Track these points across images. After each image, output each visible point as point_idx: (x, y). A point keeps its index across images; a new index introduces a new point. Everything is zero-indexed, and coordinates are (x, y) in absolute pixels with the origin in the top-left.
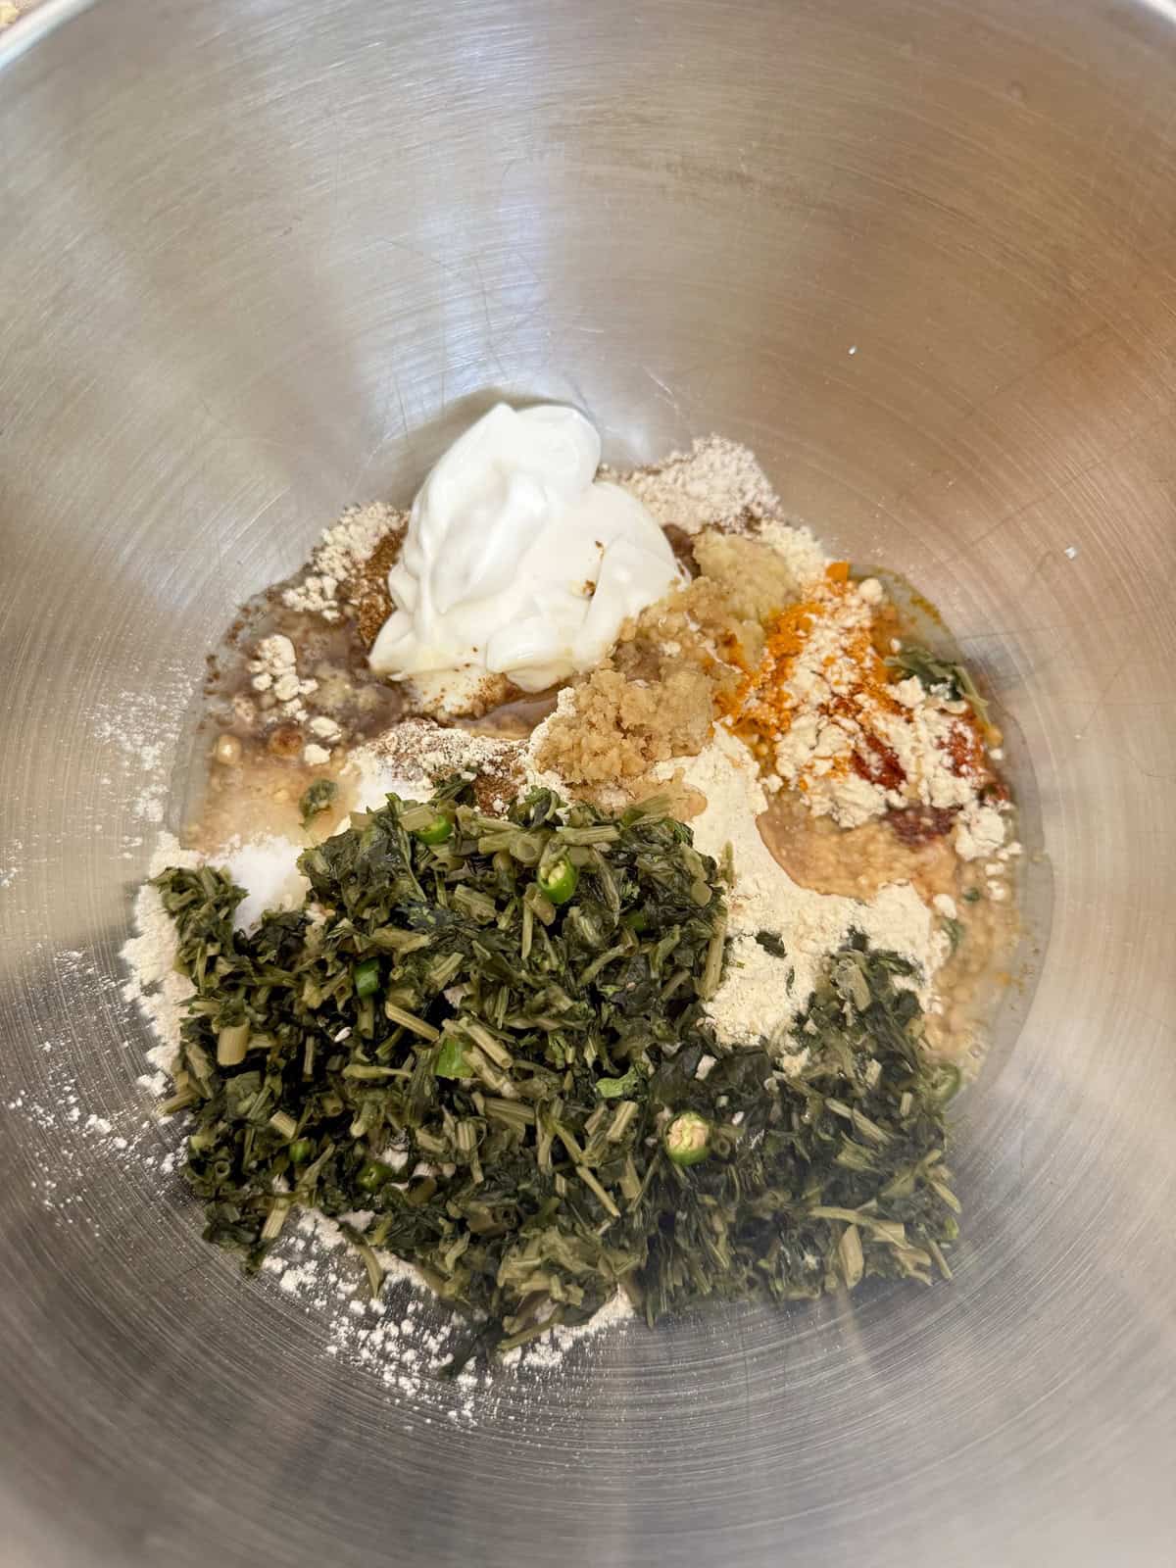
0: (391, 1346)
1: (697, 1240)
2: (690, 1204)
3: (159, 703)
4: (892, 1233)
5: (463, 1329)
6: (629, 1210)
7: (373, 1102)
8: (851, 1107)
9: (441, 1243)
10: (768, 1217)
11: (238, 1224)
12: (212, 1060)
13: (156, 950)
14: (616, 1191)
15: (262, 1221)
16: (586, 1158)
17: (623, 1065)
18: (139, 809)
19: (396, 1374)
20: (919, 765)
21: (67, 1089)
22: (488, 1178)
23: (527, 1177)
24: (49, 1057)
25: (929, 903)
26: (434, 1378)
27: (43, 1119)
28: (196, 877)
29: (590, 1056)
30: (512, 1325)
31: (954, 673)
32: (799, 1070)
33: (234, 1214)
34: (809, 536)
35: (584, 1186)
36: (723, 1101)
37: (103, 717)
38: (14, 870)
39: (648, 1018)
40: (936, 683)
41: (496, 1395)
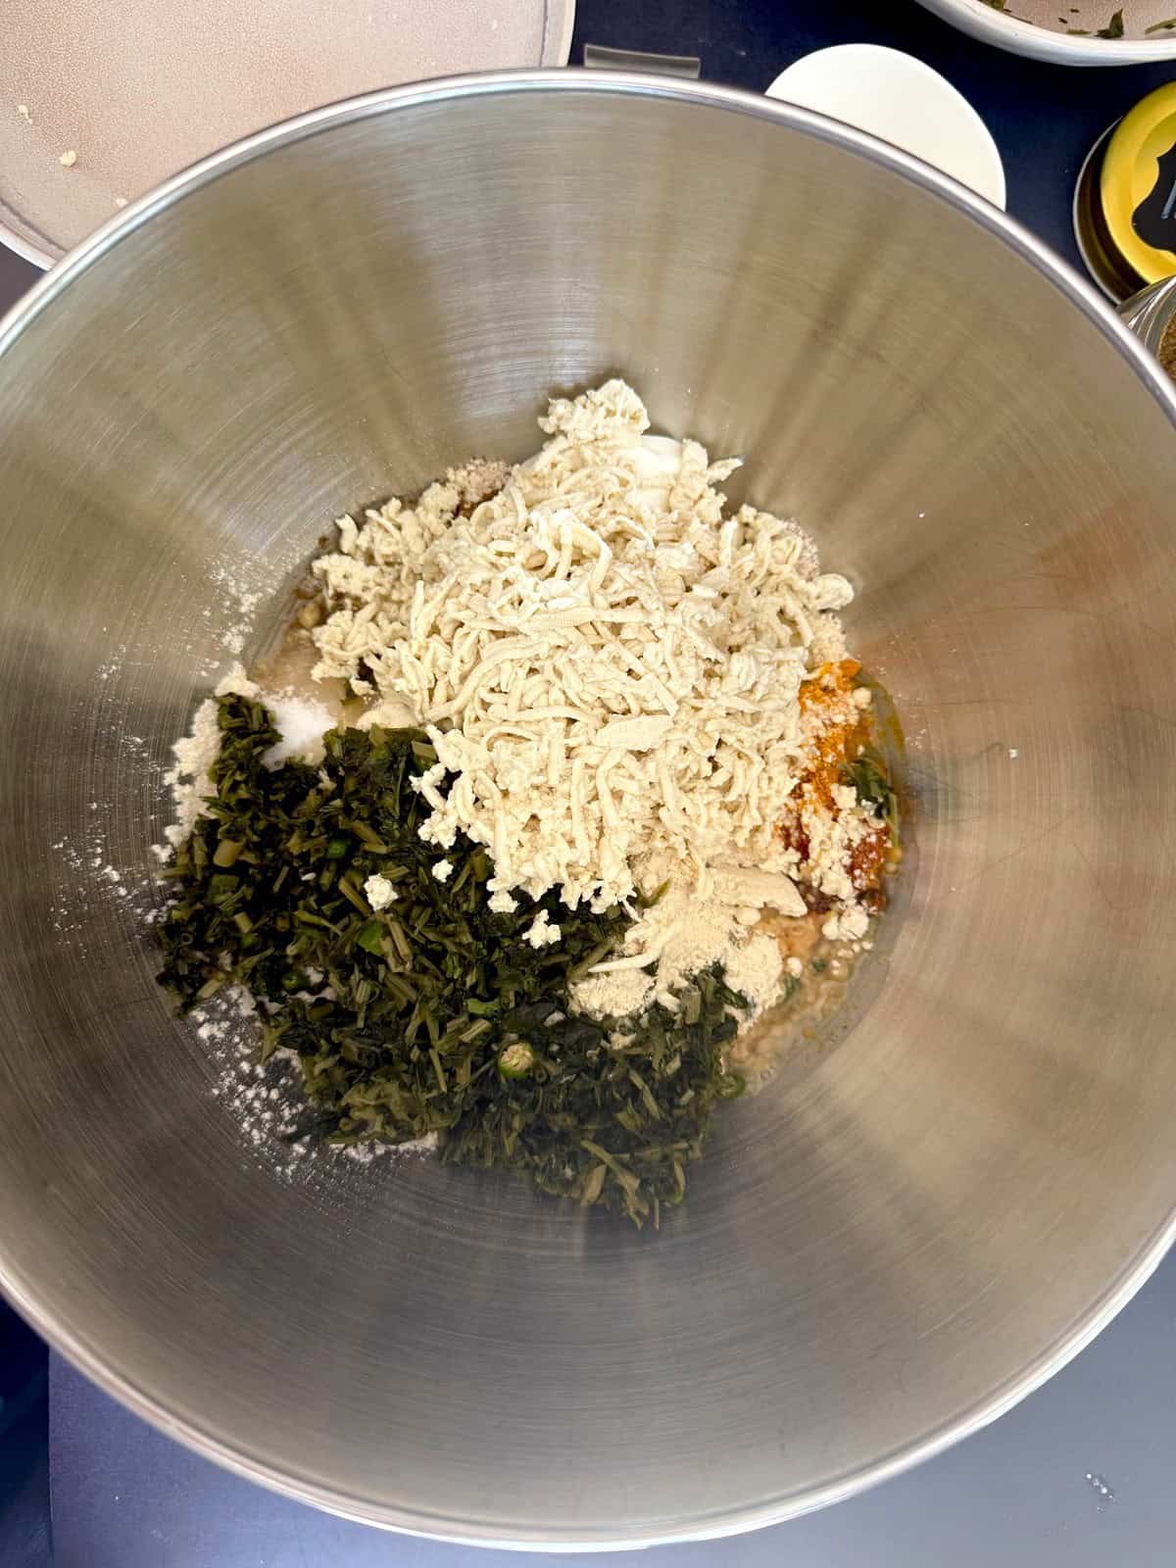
0: (257, 1104)
1: (496, 1127)
2: (501, 1102)
3: (270, 563)
4: (630, 1182)
5: (313, 1110)
6: (455, 1089)
7: (310, 938)
8: (646, 1082)
9: (317, 1055)
10: (556, 1129)
11: (184, 977)
12: (210, 856)
13: (200, 751)
14: (451, 1074)
15: (203, 981)
16: (440, 1046)
17: (493, 994)
18: (225, 640)
19: (252, 1126)
20: (820, 855)
21: (98, 841)
22: (366, 1026)
23: (393, 1039)
24: (92, 813)
25: (785, 960)
26: (278, 1139)
27: (73, 861)
28: (249, 708)
29: (470, 980)
30: (346, 1124)
31: (886, 798)
32: (620, 1047)
33: (184, 970)
34: (839, 627)
35: (430, 1062)
36: (555, 1048)
37: (222, 565)
38: (114, 668)
39: (524, 973)
40: (868, 800)
41: (314, 1166)
